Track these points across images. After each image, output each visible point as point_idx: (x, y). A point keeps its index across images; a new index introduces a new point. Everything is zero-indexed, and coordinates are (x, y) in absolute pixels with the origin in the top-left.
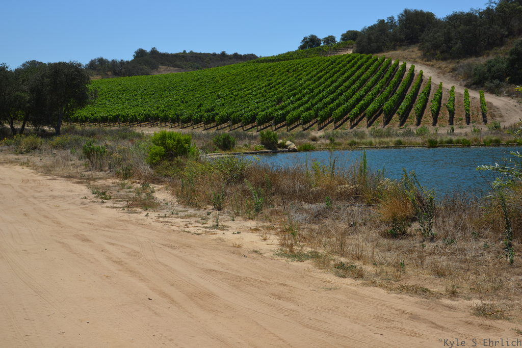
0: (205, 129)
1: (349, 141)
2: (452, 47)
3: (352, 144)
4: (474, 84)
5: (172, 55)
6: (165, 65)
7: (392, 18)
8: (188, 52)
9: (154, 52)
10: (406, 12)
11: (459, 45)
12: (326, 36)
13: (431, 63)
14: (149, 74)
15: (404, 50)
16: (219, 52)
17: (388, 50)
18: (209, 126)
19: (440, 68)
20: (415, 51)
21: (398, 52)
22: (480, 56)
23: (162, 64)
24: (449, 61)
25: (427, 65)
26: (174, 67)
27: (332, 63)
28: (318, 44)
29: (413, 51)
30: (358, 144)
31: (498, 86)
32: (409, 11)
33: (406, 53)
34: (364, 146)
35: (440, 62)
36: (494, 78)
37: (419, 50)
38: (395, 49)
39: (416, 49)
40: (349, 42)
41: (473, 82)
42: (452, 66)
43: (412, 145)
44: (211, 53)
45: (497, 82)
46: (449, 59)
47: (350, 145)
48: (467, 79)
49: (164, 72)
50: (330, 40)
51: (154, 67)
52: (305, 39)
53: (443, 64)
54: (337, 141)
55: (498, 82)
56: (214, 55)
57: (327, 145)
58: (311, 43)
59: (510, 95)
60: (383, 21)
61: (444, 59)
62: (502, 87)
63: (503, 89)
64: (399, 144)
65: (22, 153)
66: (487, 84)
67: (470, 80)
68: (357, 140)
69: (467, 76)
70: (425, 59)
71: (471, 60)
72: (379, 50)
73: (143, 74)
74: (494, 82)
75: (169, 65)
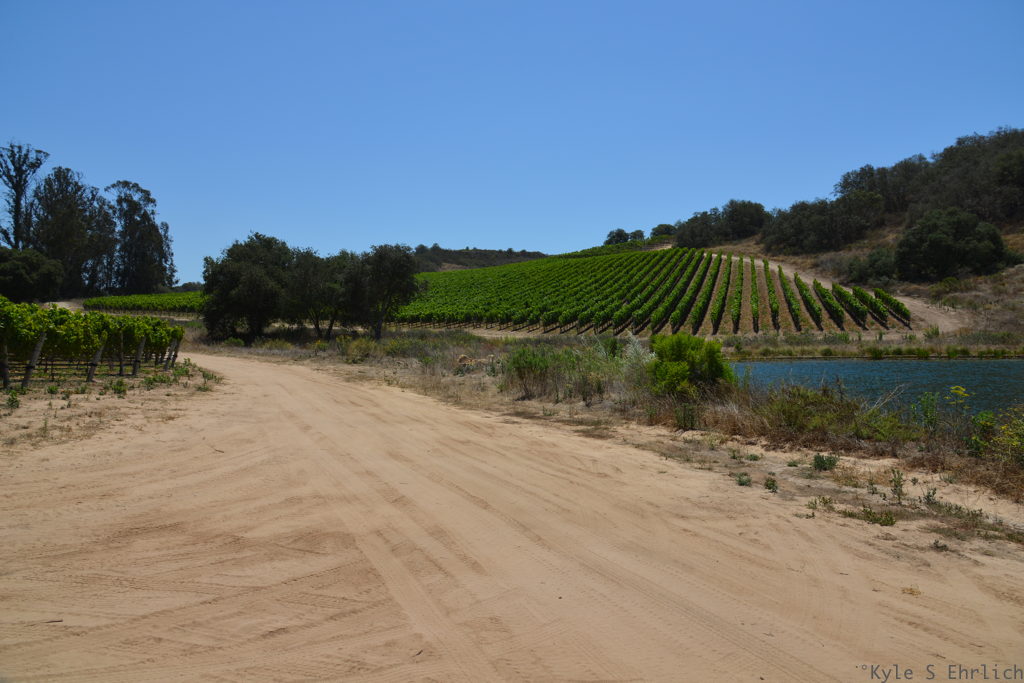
0: (545, 332)
1: (761, 349)
2: (802, 240)
3: (766, 353)
4: (851, 281)
5: (456, 252)
6: (449, 262)
7: (715, 210)
8: (471, 248)
9: (436, 248)
10: (732, 203)
11: (812, 237)
12: (633, 231)
13: (781, 258)
14: (433, 270)
15: (736, 244)
16: (505, 249)
17: (714, 245)
18: (549, 328)
19: (794, 263)
20: (751, 245)
21: (729, 247)
22: (840, 250)
23: (446, 261)
24: (804, 255)
25: (775, 260)
26: (458, 264)
27: (662, 258)
28: (626, 240)
29: (749, 246)
30: (773, 353)
31: (886, 284)
32: (736, 202)
33: (740, 247)
34: (781, 356)
35: (791, 257)
36: (879, 274)
37: (757, 244)
38: (721, 244)
39: (752, 243)
40: (664, 236)
41: (850, 279)
42: (810, 261)
43: (845, 356)
44: (497, 249)
45: (885, 278)
46: (802, 253)
47: (764, 355)
48: (839, 275)
49: (449, 269)
50: (639, 234)
51: (439, 265)
52: (611, 233)
53: (799, 260)
54: (746, 349)
55: (887, 279)
56: (500, 251)
57: (732, 354)
58: (618, 237)
59: (909, 294)
60: (705, 213)
61: (796, 254)
62: (893, 284)
63: (893, 288)
64: (827, 354)
65: (354, 362)
66: (871, 280)
67: (842, 278)
68: (771, 349)
69: (838, 273)
70: (769, 254)
71: (831, 255)
72: (705, 244)
73: (428, 271)
74: (882, 279)
75: (452, 263)
